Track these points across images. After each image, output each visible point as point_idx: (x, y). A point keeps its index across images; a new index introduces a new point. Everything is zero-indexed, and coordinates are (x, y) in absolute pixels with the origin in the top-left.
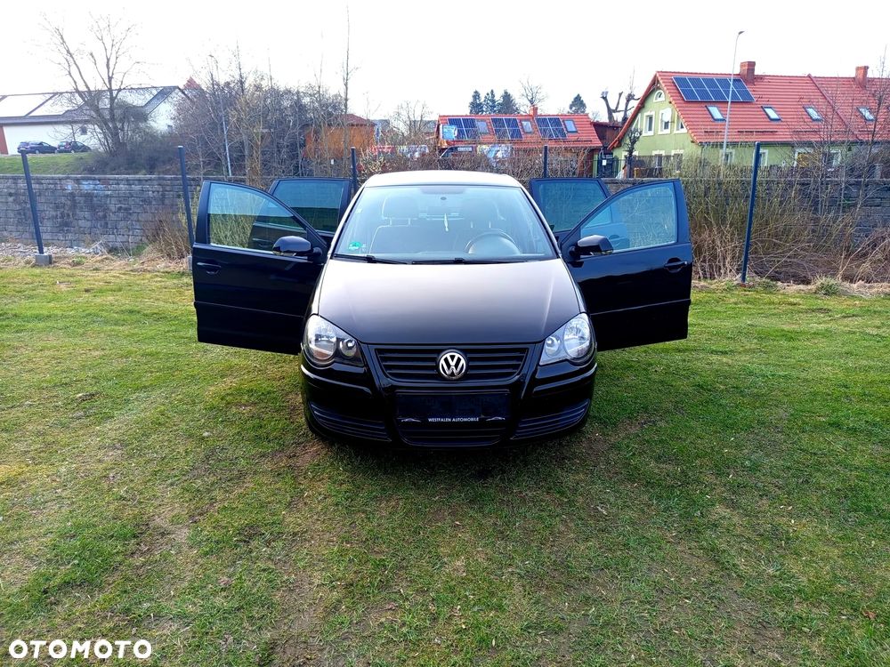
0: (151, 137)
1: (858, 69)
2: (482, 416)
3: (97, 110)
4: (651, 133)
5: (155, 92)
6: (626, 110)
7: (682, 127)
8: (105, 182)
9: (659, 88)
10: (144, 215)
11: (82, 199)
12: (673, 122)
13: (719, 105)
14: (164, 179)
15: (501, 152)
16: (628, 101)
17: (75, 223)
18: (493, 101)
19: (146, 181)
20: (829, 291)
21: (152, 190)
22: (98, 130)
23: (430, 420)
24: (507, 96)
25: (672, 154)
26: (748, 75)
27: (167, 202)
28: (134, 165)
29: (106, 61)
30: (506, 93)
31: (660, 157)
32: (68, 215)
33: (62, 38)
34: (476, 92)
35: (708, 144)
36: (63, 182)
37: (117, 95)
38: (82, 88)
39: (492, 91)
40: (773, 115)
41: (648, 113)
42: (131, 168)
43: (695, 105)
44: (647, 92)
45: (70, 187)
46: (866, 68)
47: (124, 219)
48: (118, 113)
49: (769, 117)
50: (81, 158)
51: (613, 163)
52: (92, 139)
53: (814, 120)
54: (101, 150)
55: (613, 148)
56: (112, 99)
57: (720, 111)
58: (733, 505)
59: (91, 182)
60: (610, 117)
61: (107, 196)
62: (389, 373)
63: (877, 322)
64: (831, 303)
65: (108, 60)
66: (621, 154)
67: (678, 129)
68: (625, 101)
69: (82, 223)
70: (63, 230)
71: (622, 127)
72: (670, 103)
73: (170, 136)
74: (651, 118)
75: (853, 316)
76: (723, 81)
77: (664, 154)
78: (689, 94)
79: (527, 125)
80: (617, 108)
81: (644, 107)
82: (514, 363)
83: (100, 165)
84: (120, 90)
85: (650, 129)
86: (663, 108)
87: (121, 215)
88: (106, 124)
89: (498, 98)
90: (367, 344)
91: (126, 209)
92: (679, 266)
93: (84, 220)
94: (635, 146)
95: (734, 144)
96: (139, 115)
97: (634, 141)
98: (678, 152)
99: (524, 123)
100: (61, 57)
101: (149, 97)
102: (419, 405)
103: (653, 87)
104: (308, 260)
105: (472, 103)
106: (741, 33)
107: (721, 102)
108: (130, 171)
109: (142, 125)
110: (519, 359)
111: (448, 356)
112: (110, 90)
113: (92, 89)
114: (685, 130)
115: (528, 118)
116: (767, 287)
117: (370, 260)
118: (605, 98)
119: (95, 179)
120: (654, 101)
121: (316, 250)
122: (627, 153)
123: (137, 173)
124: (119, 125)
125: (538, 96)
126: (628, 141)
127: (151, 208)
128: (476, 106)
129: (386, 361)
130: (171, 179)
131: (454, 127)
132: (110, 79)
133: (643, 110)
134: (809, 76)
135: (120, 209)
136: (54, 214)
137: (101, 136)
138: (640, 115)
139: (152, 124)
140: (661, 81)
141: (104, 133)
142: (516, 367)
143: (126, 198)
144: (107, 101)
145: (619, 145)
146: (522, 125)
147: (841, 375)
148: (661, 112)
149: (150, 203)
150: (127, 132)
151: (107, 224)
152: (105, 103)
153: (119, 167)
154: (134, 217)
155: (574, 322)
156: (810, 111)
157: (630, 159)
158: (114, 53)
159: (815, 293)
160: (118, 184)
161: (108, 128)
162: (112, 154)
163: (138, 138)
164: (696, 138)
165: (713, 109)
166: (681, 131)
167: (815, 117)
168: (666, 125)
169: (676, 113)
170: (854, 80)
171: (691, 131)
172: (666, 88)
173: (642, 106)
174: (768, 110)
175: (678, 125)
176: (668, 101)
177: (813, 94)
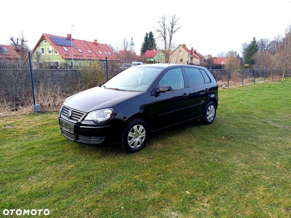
1: (94, 40)
9: (45, 39)
12: (53, 51)
16: (23, 42)
25: (54, 62)
26: (69, 38)
31: (50, 63)
41: (42, 47)
43: (59, 46)
44: (40, 40)
57: (67, 49)
60: (16, 47)
72: (51, 45)
74: (43, 49)
77: (51, 61)
78: (56, 42)
81: (39, 45)
85: (43, 53)
94: (39, 58)
97: (39, 56)
98: (56, 61)
103: (43, 38)
106: (72, 26)
107: (66, 46)
114: (58, 54)
118: (12, 40)
120: (43, 43)
134: (84, 40)
138: (38, 48)
140: (46, 37)
156: (88, 50)
164: (63, 57)
165: (65, 48)
166: (56, 54)
167: (90, 52)
168: (50, 52)
169: (54, 48)
170: (94, 43)
171: (61, 54)
172: (48, 40)
173: (38, 45)
174: (79, 50)
175: (55, 52)
176: (50, 44)
177: (87, 46)
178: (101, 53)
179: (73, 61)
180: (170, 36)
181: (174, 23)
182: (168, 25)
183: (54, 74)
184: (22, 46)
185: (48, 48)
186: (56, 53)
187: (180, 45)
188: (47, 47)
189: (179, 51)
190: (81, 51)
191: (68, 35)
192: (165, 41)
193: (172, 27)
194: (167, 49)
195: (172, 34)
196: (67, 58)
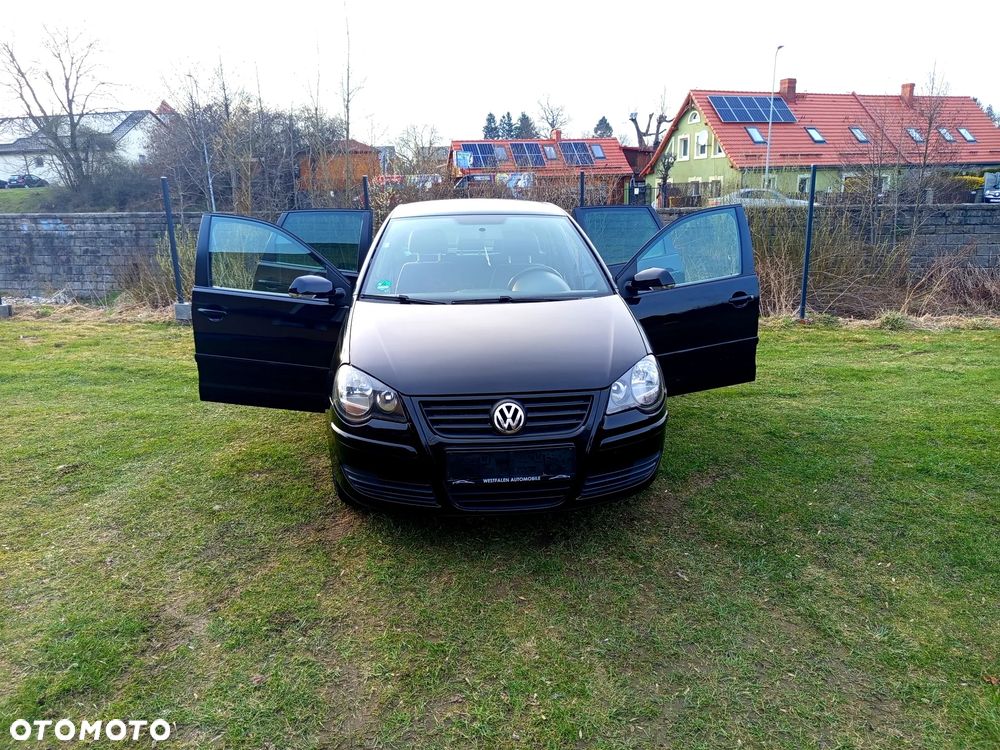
0: (121, 168)
1: (904, 87)
2: (545, 475)
3: (56, 138)
4: (686, 158)
5: (124, 117)
6: (657, 134)
7: (720, 151)
8: (68, 220)
9: (693, 109)
10: (115, 258)
11: (40, 242)
12: (710, 145)
13: (759, 126)
14: (137, 216)
15: (523, 181)
16: (660, 123)
17: (32, 269)
18: (510, 125)
19: (117, 218)
20: (895, 326)
21: (123, 230)
22: (57, 161)
23: (485, 481)
24: (525, 119)
25: (710, 181)
26: (789, 93)
27: (142, 242)
28: (101, 200)
29: (65, 81)
30: (524, 115)
31: (697, 184)
32: (24, 260)
33: (12, 55)
34: (490, 115)
35: (750, 169)
36: (19, 221)
37: (78, 121)
38: (37, 113)
39: (508, 114)
40: (817, 136)
41: (683, 136)
42: (98, 205)
43: (734, 127)
44: (680, 113)
45: (26, 227)
46: (912, 86)
47: (91, 263)
48: (80, 141)
49: (813, 139)
50: (38, 194)
51: (646, 192)
52: (50, 172)
53: (860, 142)
54: (62, 184)
55: (646, 175)
56: (73, 126)
57: (760, 133)
58: (827, 564)
59: (51, 221)
60: (641, 141)
61: (71, 237)
62: (437, 429)
63: (951, 358)
64: (898, 338)
65: (67, 80)
66: (654, 181)
67: (715, 154)
68: (656, 124)
69: (41, 269)
70: (18, 277)
71: (654, 153)
72: (706, 124)
73: (144, 167)
74: (685, 141)
75: (925, 351)
76: (763, 100)
77: (701, 181)
78: (726, 114)
79: (551, 151)
80: (647, 131)
81: (677, 130)
82: (579, 412)
83: (60, 202)
84: (82, 115)
85: (685, 154)
86: (699, 131)
87: (87, 259)
88: (66, 154)
89: (515, 121)
90: (410, 396)
91: (93, 252)
92: (745, 301)
93: (43, 266)
94: (669, 172)
95: (778, 169)
96: (106, 143)
97: (668, 167)
98: (716, 178)
99: (547, 149)
100: (10, 77)
101: (117, 123)
102: (474, 464)
103: (688, 107)
104: (329, 302)
105: (486, 128)
106: (780, 47)
107: (760, 123)
108: (96, 208)
109: (109, 155)
110: (584, 407)
111: (503, 407)
112: (71, 115)
113: (49, 113)
114: (723, 155)
115: (551, 142)
116: (828, 323)
117: (403, 301)
118: (634, 121)
119: (56, 218)
120: (689, 123)
121: (339, 291)
122: (660, 181)
123: (105, 210)
124: (82, 156)
125: (560, 119)
126: (661, 167)
127: (123, 251)
128: (490, 130)
129: (432, 415)
130: (147, 217)
131: (469, 154)
132: (70, 102)
133: (677, 133)
134: (853, 94)
135: (86, 251)
136: (8, 258)
137: (61, 168)
138: (673, 138)
139: (122, 153)
140: (696, 101)
141: (64, 165)
142: (580, 417)
143: (94, 238)
144: (67, 128)
145: (652, 172)
146: (544, 151)
147: (921, 416)
148: (697, 134)
149: (122, 245)
150: (92, 163)
151: (71, 269)
152: (65, 130)
153: (84, 203)
154: (103, 261)
155: (640, 366)
156: (856, 131)
157: (664, 187)
158: (74, 72)
159: (880, 328)
160: (84, 223)
161: (70, 159)
162: (75, 188)
163: (104, 170)
164: (735, 163)
165: (754, 131)
166: (719, 155)
167: (863, 138)
168: (703, 149)
169: (713, 135)
170: (900, 98)
171: (731, 155)
172: (701, 108)
173: (676, 127)
174: (812, 132)
175: (715, 149)
176: (703, 122)
177: (861, 113)
178: (917, 138)
185: (699, 137)
191: (784, 82)
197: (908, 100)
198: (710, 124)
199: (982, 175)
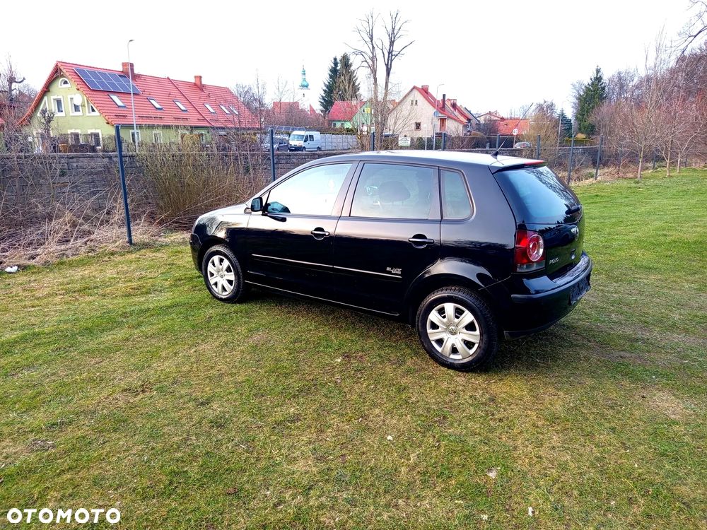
1: (196, 77)
4: (63, 114)
9: (62, 76)
12: (84, 106)
16: (11, 83)
25: (88, 133)
26: (128, 73)
31: (77, 136)
41: (56, 97)
43: (102, 94)
46: (201, 77)
49: (155, 107)
53: (183, 111)
57: (120, 100)
66: (34, 131)
67: (89, 113)
72: (78, 89)
74: (59, 102)
77: (80, 133)
78: (92, 84)
81: (49, 91)
85: (60, 111)
86: (68, 92)
94: (51, 125)
97: (49, 120)
98: (93, 131)
103: (56, 74)
106: (131, 41)
107: (118, 92)
114: (97, 113)
120: (59, 86)
133: (49, 94)
134: (168, 78)
138: (45, 98)
140: (64, 71)
145: (30, 124)
156: (178, 103)
164: (110, 120)
165: (115, 98)
166: (93, 114)
167: (183, 108)
168: (77, 108)
169: (85, 98)
170: (195, 84)
171: (104, 114)
172: (70, 77)
173: (46, 90)
174: (152, 101)
175: (89, 109)
176: (75, 88)
177: (175, 92)
178: (212, 110)
179: (135, 131)
180: (387, 65)
181: (395, 32)
182: (381, 38)
183: (75, 165)
184: (10, 93)
185: (72, 99)
186: (93, 110)
187: (414, 88)
188: (69, 97)
189: (412, 104)
190: (158, 106)
191: (124, 65)
192: (375, 79)
193: (392, 43)
194: (380, 98)
195: (392, 61)
196: (119, 123)
197: (198, 86)
198: (81, 89)
199: (255, 134)
